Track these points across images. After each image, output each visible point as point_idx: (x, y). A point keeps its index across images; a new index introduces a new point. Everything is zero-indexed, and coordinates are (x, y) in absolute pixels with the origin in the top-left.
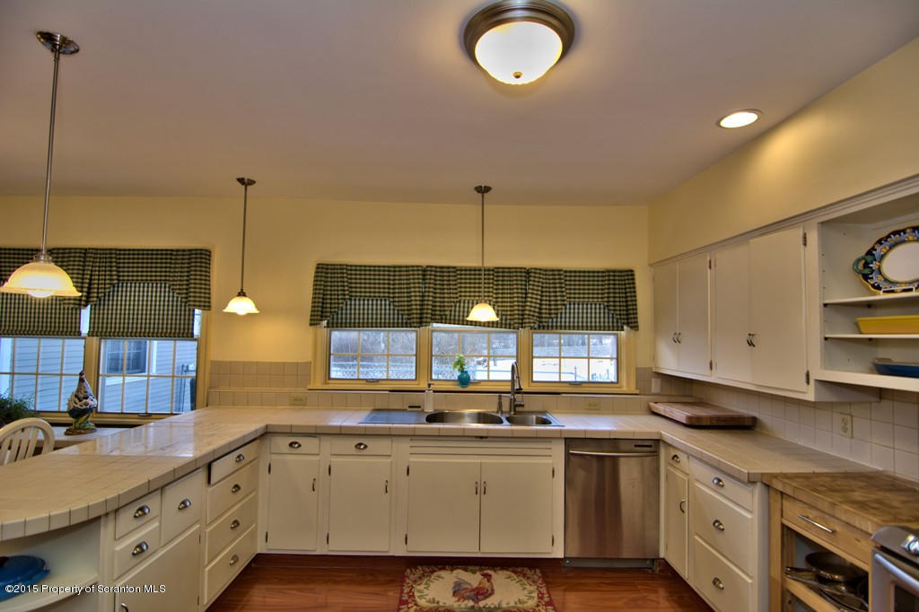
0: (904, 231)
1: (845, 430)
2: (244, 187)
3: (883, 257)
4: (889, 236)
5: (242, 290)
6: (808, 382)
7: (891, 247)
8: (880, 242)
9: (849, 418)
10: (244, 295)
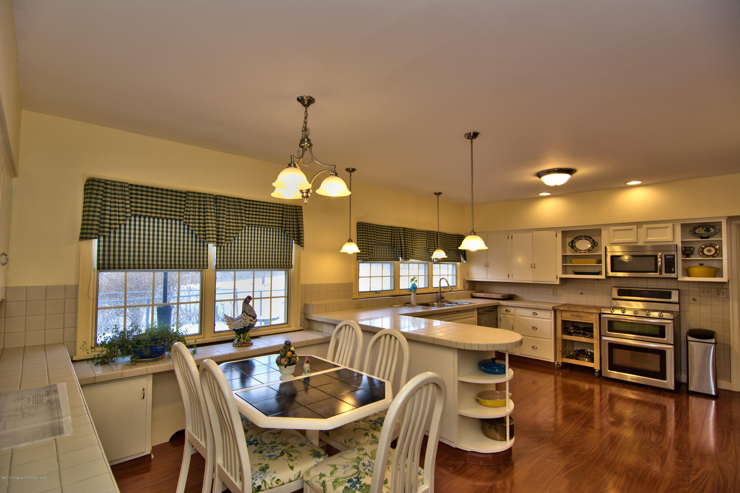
0: (582, 236)
1: (554, 293)
2: (349, 173)
3: (575, 242)
4: (578, 237)
5: (350, 238)
6: (557, 279)
7: (578, 240)
8: (575, 238)
9: (555, 290)
10: (352, 241)
